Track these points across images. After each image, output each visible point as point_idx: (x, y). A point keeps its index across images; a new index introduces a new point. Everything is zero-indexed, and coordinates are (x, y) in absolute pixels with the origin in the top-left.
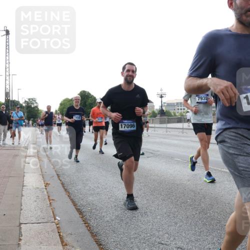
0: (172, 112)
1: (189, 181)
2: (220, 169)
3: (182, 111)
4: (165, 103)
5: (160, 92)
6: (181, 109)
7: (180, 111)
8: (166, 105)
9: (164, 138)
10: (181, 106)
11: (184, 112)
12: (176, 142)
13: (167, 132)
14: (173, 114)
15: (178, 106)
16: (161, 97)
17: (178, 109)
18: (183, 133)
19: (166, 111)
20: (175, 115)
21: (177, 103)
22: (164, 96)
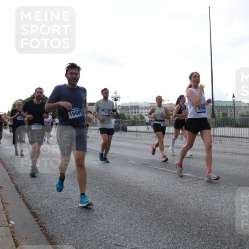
0: (126, 114)
2: (173, 171)
3: (137, 114)
4: (119, 106)
5: (114, 95)
6: (135, 113)
7: (134, 114)
8: (120, 108)
9: (119, 141)
10: (135, 110)
11: (138, 115)
12: (130, 145)
13: (121, 134)
14: (127, 117)
15: (132, 110)
16: (116, 100)
17: (132, 113)
18: (137, 135)
19: (121, 114)
20: (129, 118)
21: (132, 107)
22: (118, 99)
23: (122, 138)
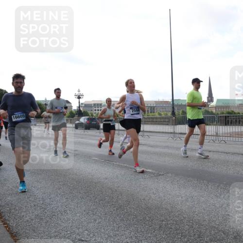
0: (89, 112)
1: (106, 179)
4: (82, 104)
5: (77, 93)
6: (98, 110)
7: (97, 112)
8: (83, 105)
9: (82, 138)
10: (98, 108)
13: (84, 132)
14: (90, 115)
16: (79, 98)
17: (95, 110)
18: (100, 133)
19: (84, 112)
20: (92, 116)
21: (95, 104)
22: (82, 97)
23: (86, 135)
